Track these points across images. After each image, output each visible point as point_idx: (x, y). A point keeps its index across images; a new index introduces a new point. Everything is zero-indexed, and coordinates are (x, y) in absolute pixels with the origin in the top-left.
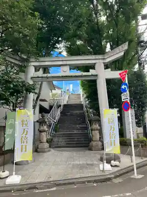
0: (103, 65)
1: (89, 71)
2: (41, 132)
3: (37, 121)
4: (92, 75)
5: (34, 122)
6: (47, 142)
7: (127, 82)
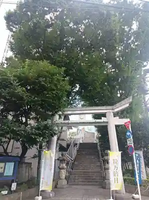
0: (112, 114)
1: (101, 119)
2: (60, 169)
3: (58, 159)
4: (104, 122)
5: (55, 160)
6: (66, 178)
7: (130, 130)
